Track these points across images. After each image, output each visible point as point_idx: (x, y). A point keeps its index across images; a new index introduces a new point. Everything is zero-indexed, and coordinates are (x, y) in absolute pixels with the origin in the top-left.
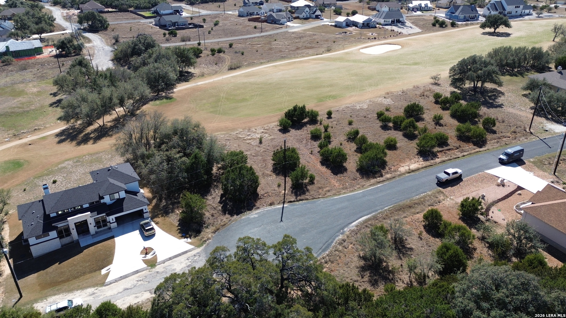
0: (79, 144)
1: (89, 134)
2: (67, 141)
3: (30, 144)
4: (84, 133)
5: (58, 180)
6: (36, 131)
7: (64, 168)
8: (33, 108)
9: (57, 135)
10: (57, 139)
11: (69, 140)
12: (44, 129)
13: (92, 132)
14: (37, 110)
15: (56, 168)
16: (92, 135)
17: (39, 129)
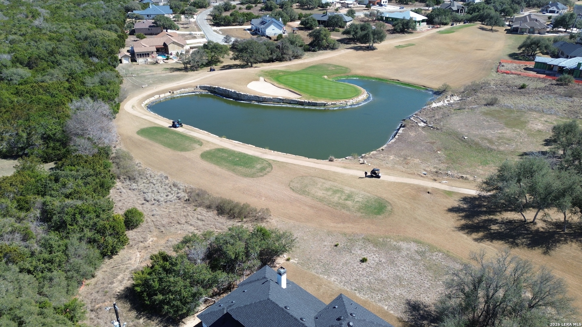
0: (462, 228)
1: (495, 222)
2: (461, 214)
3: (429, 193)
4: (492, 217)
5: (368, 261)
6: (461, 179)
7: (399, 250)
8: (502, 148)
9: (466, 199)
10: (456, 204)
11: (463, 214)
12: (470, 182)
13: (502, 223)
14: (502, 154)
15: (395, 243)
16: (494, 227)
17: (466, 179)
